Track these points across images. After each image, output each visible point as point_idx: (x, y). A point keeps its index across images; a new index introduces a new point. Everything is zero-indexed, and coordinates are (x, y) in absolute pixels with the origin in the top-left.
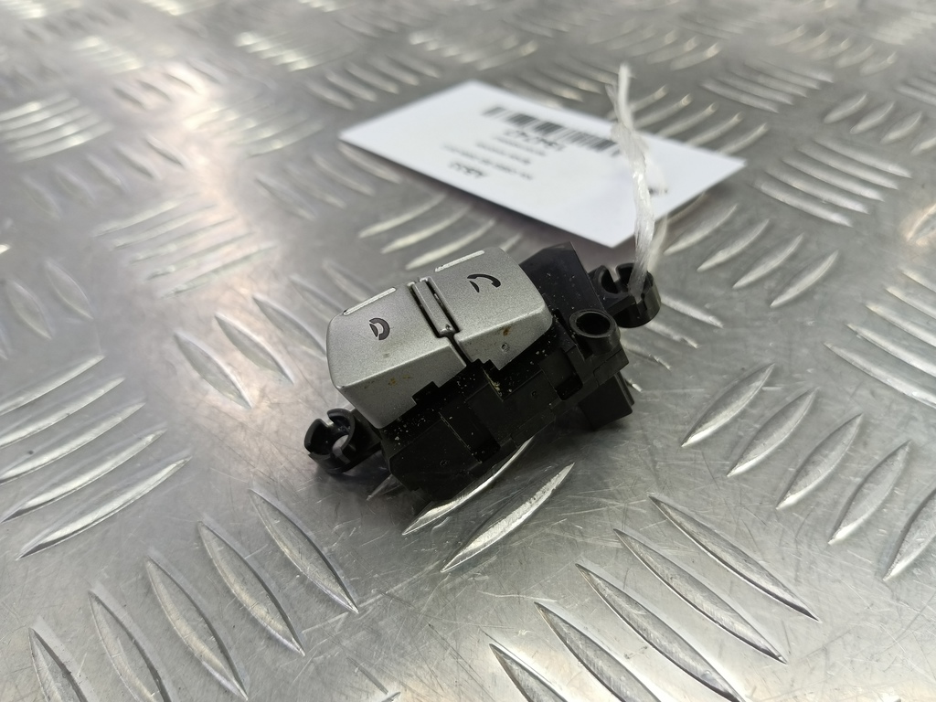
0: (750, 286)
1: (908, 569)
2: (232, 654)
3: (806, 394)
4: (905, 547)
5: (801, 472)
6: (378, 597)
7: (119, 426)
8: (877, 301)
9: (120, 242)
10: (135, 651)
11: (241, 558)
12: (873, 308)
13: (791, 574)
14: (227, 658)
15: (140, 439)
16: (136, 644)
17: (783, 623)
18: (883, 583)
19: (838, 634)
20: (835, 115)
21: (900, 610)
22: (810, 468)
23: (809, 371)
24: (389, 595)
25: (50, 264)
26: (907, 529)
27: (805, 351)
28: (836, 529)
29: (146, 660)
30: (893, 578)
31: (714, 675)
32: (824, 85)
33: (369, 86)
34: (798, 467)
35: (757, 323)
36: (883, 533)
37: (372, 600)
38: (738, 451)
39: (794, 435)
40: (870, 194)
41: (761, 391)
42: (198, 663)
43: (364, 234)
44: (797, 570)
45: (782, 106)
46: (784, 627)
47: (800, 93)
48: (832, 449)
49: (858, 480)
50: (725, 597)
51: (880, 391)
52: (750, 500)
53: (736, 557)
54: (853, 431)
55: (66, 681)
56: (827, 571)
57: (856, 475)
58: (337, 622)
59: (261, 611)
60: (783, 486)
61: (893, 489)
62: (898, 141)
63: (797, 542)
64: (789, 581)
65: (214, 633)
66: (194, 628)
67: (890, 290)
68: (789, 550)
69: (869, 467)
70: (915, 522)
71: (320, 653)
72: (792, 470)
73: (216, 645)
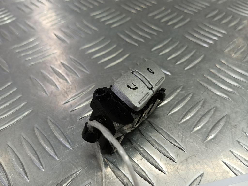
0: (180, 64)
2: (41, 160)
3: (190, 94)
4: (210, 134)
5: (186, 114)
6: (78, 145)
7: (15, 101)
8: (213, 68)
9: (17, 51)
10: (18, 159)
11: (44, 136)
12: (211, 70)
13: (181, 140)
15: (20, 104)
16: (18, 157)
18: (204, 143)
19: (190, 156)
20: (209, 16)
21: (207, 150)
22: (188, 113)
24: (80, 145)
26: (212, 129)
27: (192, 82)
28: (193, 129)
29: (20, 161)
30: (206, 142)
31: (158, 165)
32: (207, 6)
33: (85, 6)
34: (186, 113)
35: (180, 74)
36: (205, 130)
37: (76, 146)
38: (171, 108)
39: (186, 105)
40: (215, 38)
41: (179, 93)
42: (33, 161)
43: (81, 49)
44: (182, 139)
45: (195, 13)
46: (177, 153)
47: (200, 9)
48: (195, 108)
49: (201, 116)
50: (163, 146)
51: (210, 93)
52: (172, 121)
53: (167, 136)
54: (201, 103)
56: (190, 140)
57: (200, 115)
58: (68, 151)
59: (48, 149)
60: (181, 117)
61: (209, 119)
62: (225, 23)
63: (183, 132)
64: (180, 142)
65: (37, 154)
66: (32, 153)
67: (216, 65)
68: (181, 134)
69: (204, 113)
70: (214, 127)
71: (63, 159)
72: (184, 113)
73: (37, 157)
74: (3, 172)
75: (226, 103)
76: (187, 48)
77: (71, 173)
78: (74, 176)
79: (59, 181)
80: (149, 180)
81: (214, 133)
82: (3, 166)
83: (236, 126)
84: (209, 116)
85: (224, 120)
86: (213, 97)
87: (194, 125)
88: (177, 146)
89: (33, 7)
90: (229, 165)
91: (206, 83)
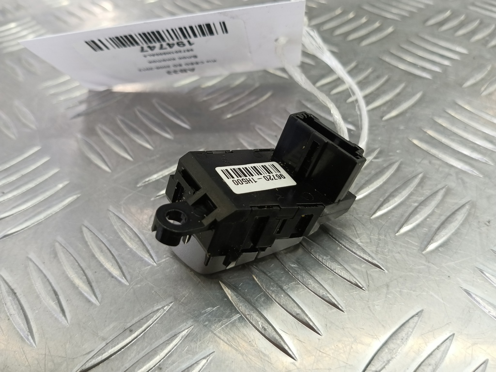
0: (373, 109)
1: (437, 249)
2: (94, 284)
3: (395, 162)
4: (436, 237)
5: (386, 201)
6: (167, 259)
7: (46, 180)
8: (440, 116)
9: (52, 91)
10: (47, 283)
11: (101, 241)
12: (437, 120)
13: (374, 248)
14: (91, 286)
15: (56, 186)
16: (48, 280)
17: (367, 272)
18: (423, 254)
19: (395, 278)
20: (432, 22)
21: (429, 267)
22: (390, 198)
23: (398, 151)
24: (172, 258)
25: (17, 103)
26: (438, 229)
27: (397, 142)
28: (401, 227)
29: (52, 287)
30: (428, 252)
31: (329, 295)
32: (428, 6)
34: (385, 198)
35: (374, 128)
36: (425, 230)
37: (164, 260)
39: (385, 183)
40: (446, 63)
41: (371, 161)
42: (77, 288)
44: (377, 248)
45: (403, 17)
46: (367, 274)
47: (414, 10)
48: (404, 189)
49: (416, 204)
51: (435, 161)
52: (358, 214)
54: (417, 181)
55: (14, 297)
56: (393, 248)
57: (415, 202)
58: (147, 269)
59: (109, 266)
60: (376, 207)
61: (434, 209)
62: (464, 35)
63: (379, 234)
64: (373, 252)
65: (86, 275)
66: (76, 273)
67: (447, 111)
68: (375, 237)
69: (423, 198)
70: (443, 225)
71: (136, 284)
72: (382, 199)
73: (86, 280)
74: (18, 308)
75: (467, 179)
76: (387, 81)
77: (151, 309)
78: (158, 314)
79: (129, 325)
80: (309, 322)
81: (444, 236)
82: (19, 297)
83: (489, 222)
84: (433, 203)
85: (464, 211)
86: (441, 169)
87: (403, 220)
88: (367, 259)
90: (476, 295)
91: (427, 142)
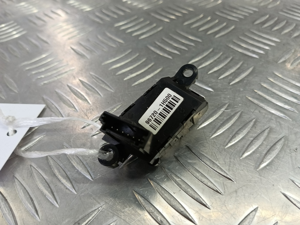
0: (224, 78)
1: (265, 167)
2: (55, 194)
3: (238, 112)
4: (265, 160)
5: (234, 137)
6: (100, 176)
8: (265, 82)
9: (27, 68)
10: (26, 193)
11: (59, 165)
12: (263, 85)
13: (227, 168)
14: (53, 195)
16: (27, 191)
17: (223, 183)
18: (257, 171)
19: (241, 186)
20: (258, 22)
21: (261, 179)
22: (236, 135)
23: (240, 105)
24: (103, 176)
25: (5, 76)
26: (266, 154)
27: (239, 99)
28: (243, 154)
29: (29, 195)
30: (260, 169)
31: (200, 199)
32: (255, 12)
33: (108, 16)
35: (225, 90)
36: (258, 155)
37: (98, 177)
38: (215, 130)
39: (232, 125)
40: (267, 48)
41: (224, 111)
42: (45, 196)
43: (103, 64)
44: (229, 167)
45: (240, 19)
46: (224, 184)
47: (247, 14)
48: (244, 129)
49: (252, 139)
50: (206, 175)
51: (262, 111)
52: (217, 145)
53: (210, 163)
54: (252, 124)
55: (5, 202)
56: (239, 167)
57: (251, 137)
59: (64, 181)
60: (227, 141)
61: (263, 142)
62: (277, 30)
63: (230, 158)
64: (226, 170)
65: (50, 187)
66: (44, 186)
67: (269, 79)
68: (227, 160)
69: (256, 135)
70: (268, 152)
71: (81, 193)
72: (231, 136)
73: (50, 191)
74: (8, 209)
75: (282, 123)
76: (232, 60)
77: (91, 209)
78: (96, 213)
79: (77, 220)
80: (189, 216)
81: (269, 159)
82: (9, 202)
83: (296, 149)
84: (262, 138)
85: (281, 142)
86: (266, 116)
87: (244, 149)
88: (223, 174)
89: (46, 19)
90: (290, 197)
91: (257, 99)
